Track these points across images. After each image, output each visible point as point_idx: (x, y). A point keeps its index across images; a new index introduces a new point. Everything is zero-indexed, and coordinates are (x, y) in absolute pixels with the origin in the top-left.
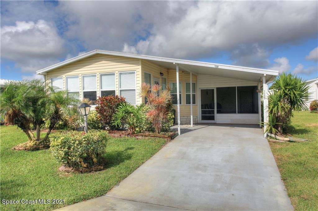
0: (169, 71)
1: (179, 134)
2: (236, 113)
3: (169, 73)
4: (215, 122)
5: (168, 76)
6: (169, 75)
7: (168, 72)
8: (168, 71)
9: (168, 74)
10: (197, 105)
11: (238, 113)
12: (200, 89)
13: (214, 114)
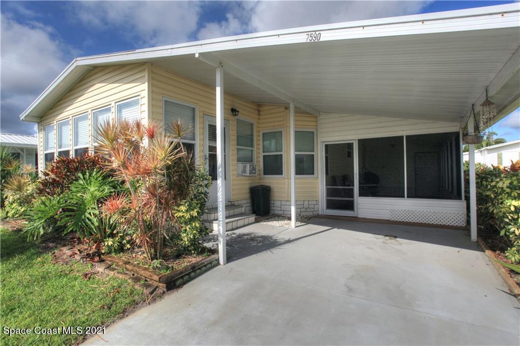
0: (261, 109)
1: (221, 261)
2: (404, 197)
3: (261, 113)
4: (355, 216)
5: (259, 119)
6: (261, 117)
7: (259, 111)
8: (259, 109)
9: (259, 115)
10: (318, 178)
11: (408, 197)
12: (324, 144)
13: (352, 196)
